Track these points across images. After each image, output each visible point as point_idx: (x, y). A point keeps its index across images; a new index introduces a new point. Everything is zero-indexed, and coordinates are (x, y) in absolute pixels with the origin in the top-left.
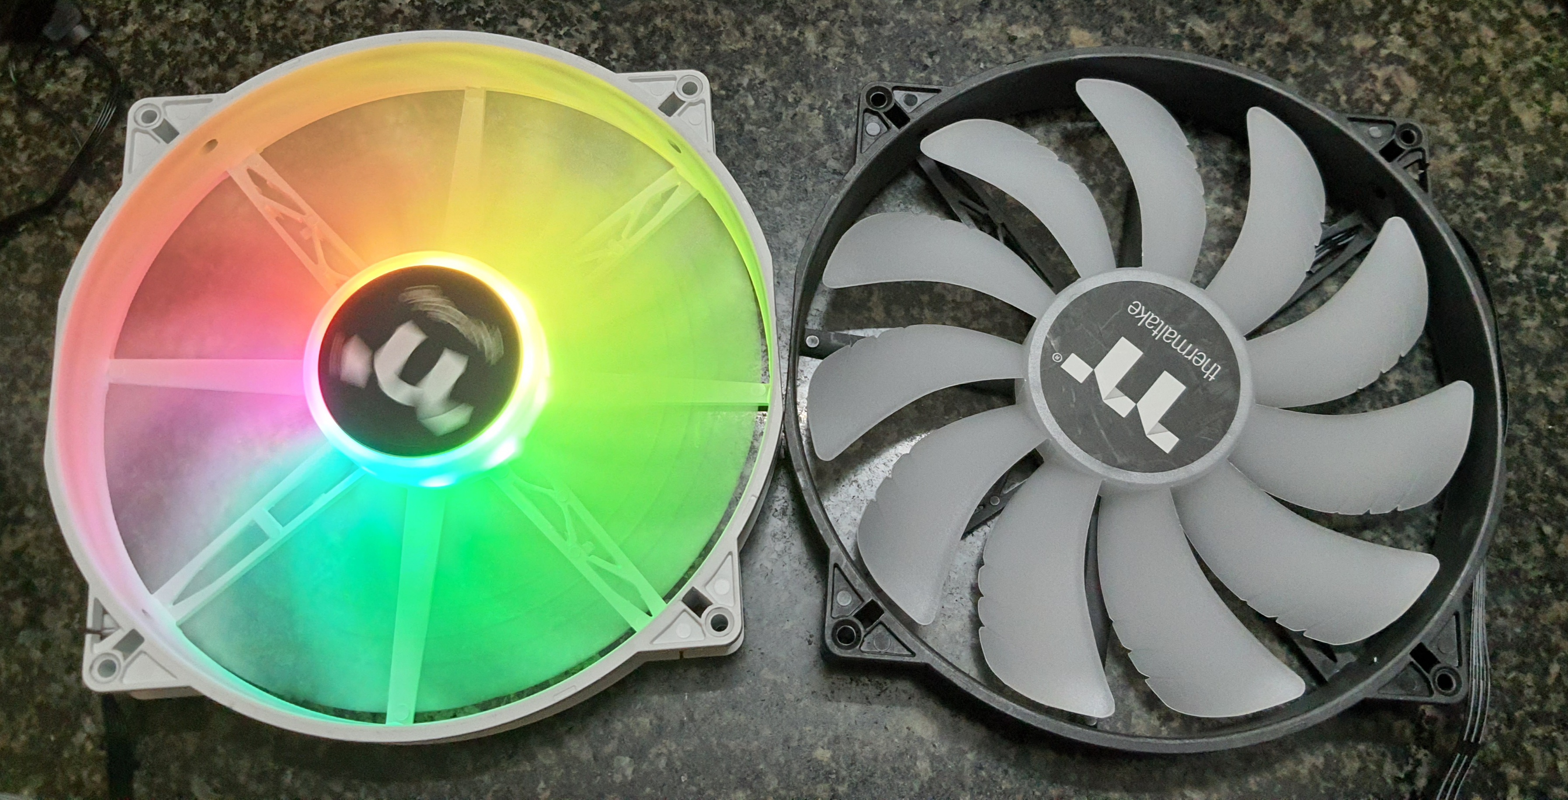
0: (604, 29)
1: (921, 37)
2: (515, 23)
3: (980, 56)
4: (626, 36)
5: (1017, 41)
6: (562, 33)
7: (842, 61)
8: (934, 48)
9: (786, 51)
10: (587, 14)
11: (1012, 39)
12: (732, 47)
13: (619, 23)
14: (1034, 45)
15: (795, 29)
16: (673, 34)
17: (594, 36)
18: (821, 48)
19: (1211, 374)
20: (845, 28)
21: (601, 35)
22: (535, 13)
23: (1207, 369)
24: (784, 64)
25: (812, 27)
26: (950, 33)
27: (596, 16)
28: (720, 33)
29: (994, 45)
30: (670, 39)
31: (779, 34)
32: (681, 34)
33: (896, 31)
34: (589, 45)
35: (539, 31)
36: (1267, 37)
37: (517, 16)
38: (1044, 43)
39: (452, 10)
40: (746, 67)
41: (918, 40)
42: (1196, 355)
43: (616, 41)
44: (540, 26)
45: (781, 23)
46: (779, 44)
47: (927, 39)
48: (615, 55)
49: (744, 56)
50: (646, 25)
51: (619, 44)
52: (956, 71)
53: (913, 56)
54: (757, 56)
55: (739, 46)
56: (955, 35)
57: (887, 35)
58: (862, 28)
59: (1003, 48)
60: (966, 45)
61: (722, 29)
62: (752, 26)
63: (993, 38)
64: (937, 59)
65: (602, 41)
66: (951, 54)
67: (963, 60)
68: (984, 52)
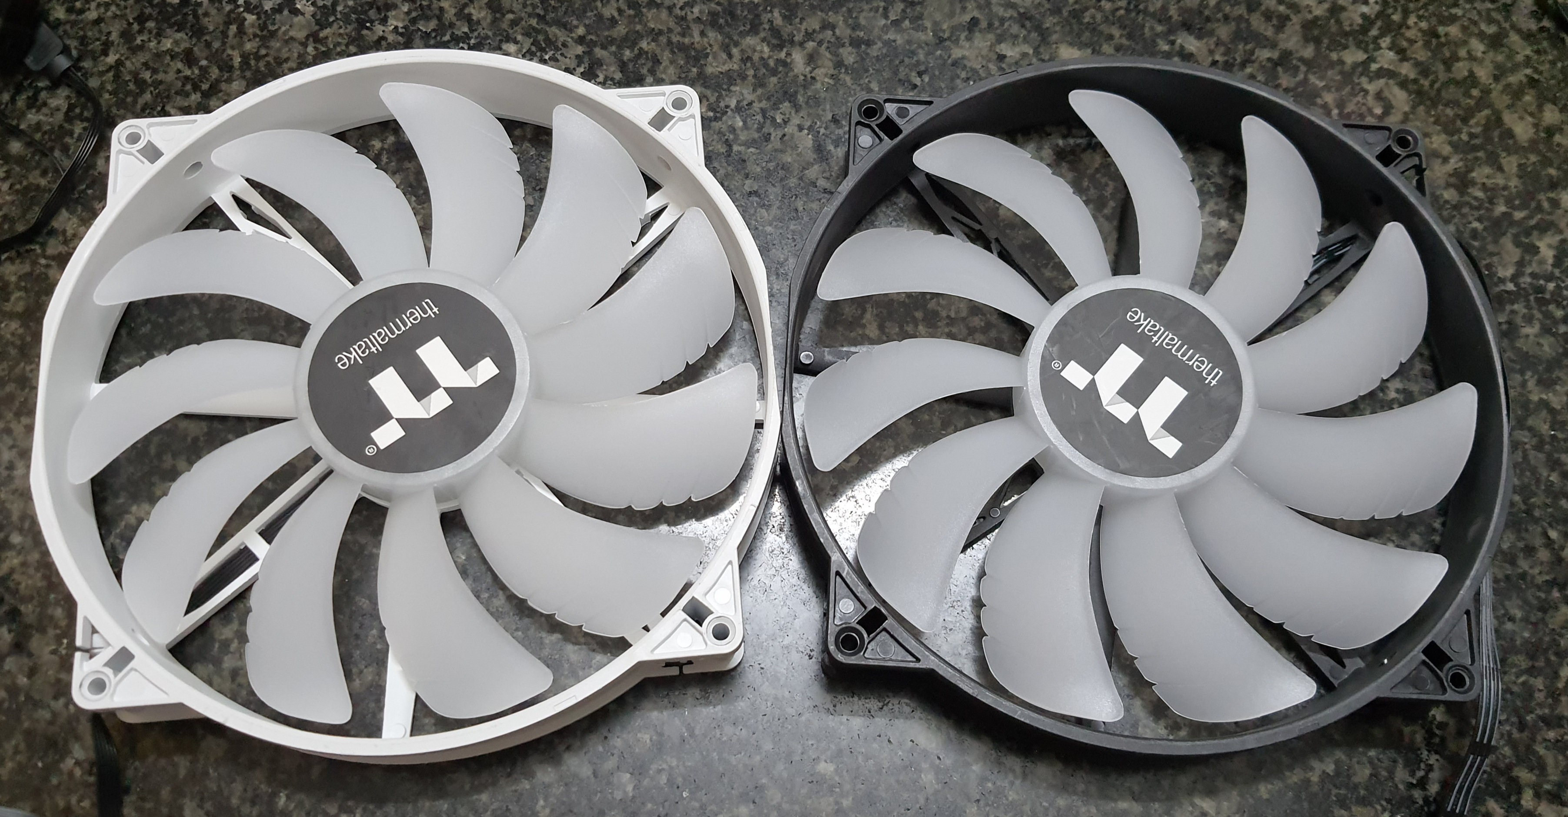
0: (589, 53)
1: (909, 57)
2: (500, 49)
3: (970, 74)
4: (612, 59)
5: (1007, 60)
6: (547, 57)
7: (831, 82)
8: (922, 68)
9: (774, 72)
10: (572, 38)
11: (1001, 58)
12: (720, 70)
13: (604, 47)
14: (1023, 61)
15: (782, 50)
16: (659, 58)
17: (580, 58)
18: (808, 69)
19: (1213, 379)
20: (832, 49)
21: (586, 59)
22: (519, 38)
23: (1208, 374)
24: (772, 85)
25: (798, 48)
26: (939, 52)
27: (581, 40)
28: (707, 56)
29: (984, 63)
30: (657, 61)
31: (766, 56)
32: (668, 56)
33: (884, 51)
34: (576, 66)
35: (523, 56)
36: (1257, 52)
37: (501, 41)
38: (1033, 59)
39: (436, 37)
40: (733, 88)
41: (906, 60)
42: (1197, 360)
43: (602, 65)
44: (524, 51)
45: (768, 45)
46: (766, 66)
47: (915, 58)
48: (601, 79)
49: (731, 78)
50: (632, 48)
51: (605, 67)
52: (945, 91)
53: (902, 75)
54: (744, 78)
55: (725, 68)
56: (944, 55)
57: (875, 55)
58: (850, 48)
59: (992, 67)
60: (955, 64)
61: (708, 51)
62: (739, 48)
63: (982, 57)
64: (926, 79)
65: (587, 65)
66: (940, 73)
67: (952, 79)
68: (974, 70)
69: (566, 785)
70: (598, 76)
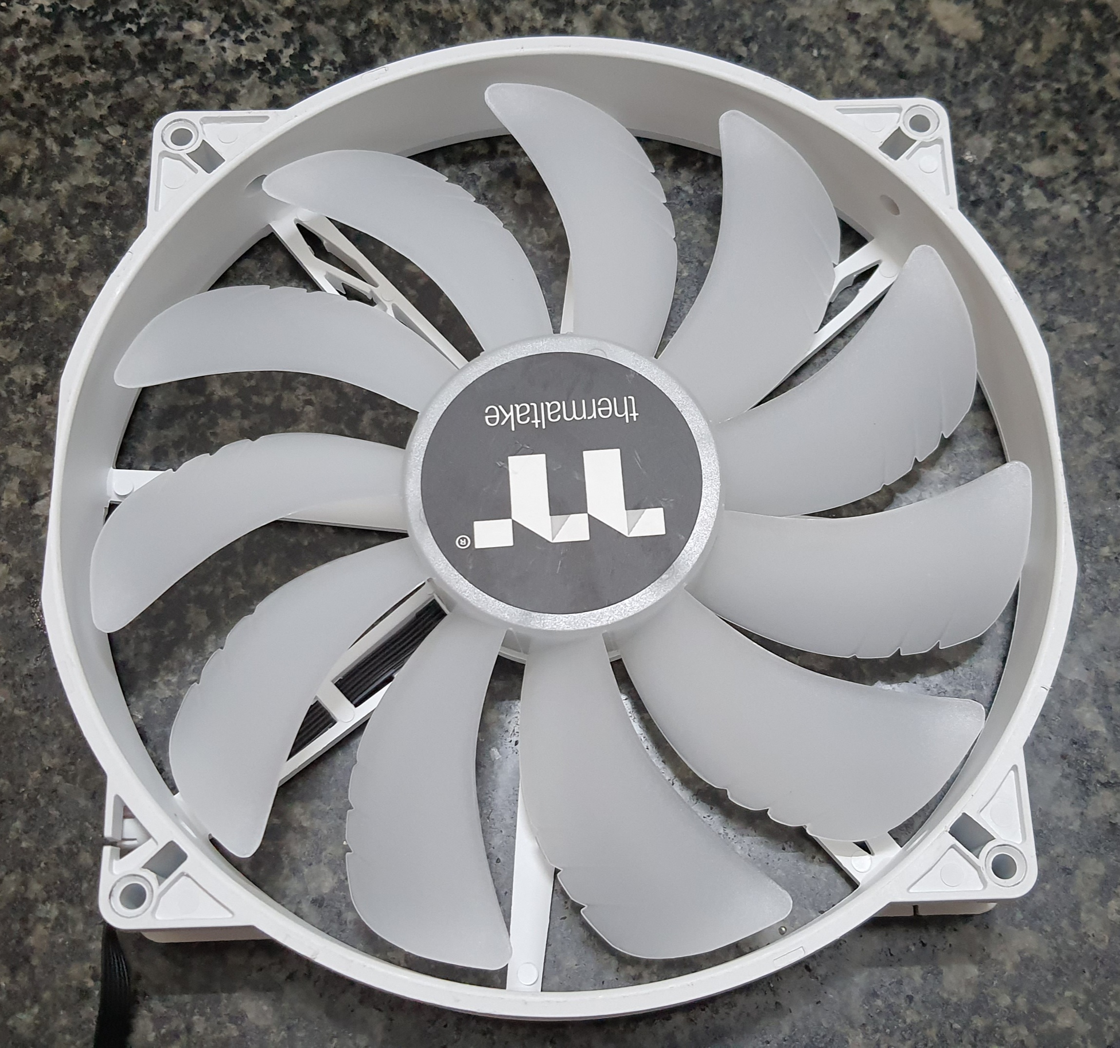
0: (300, 29)
1: (731, 20)
2: (179, 28)
3: (812, 40)
4: (333, 36)
5: (861, 20)
6: (243, 37)
8: (749, 34)
10: (276, 10)
11: (853, 17)
13: (320, 21)
14: (885, 22)
15: (559, 16)
16: (395, 32)
17: (287, 37)
21: (296, 38)
22: (206, 13)
25: (581, 13)
26: (770, 13)
27: (289, 13)
28: (459, 27)
29: (831, 25)
30: (391, 37)
32: (406, 31)
33: (697, 13)
34: (281, 51)
35: (212, 37)
37: (181, 19)
38: (898, 20)
39: (93, 17)
41: (727, 23)
43: (318, 44)
44: (213, 29)
45: (541, 9)
48: (317, 62)
50: (357, 20)
51: (321, 47)
52: (781, 63)
56: (776, 15)
57: (685, 19)
58: (652, 11)
59: (842, 30)
60: (793, 26)
61: (461, 21)
62: (503, 16)
63: (828, 16)
64: (755, 48)
65: (297, 46)
66: (772, 41)
67: (790, 46)
68: (819, 36)
69: (289, 1028)
70: (312, 59)
